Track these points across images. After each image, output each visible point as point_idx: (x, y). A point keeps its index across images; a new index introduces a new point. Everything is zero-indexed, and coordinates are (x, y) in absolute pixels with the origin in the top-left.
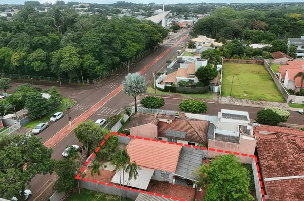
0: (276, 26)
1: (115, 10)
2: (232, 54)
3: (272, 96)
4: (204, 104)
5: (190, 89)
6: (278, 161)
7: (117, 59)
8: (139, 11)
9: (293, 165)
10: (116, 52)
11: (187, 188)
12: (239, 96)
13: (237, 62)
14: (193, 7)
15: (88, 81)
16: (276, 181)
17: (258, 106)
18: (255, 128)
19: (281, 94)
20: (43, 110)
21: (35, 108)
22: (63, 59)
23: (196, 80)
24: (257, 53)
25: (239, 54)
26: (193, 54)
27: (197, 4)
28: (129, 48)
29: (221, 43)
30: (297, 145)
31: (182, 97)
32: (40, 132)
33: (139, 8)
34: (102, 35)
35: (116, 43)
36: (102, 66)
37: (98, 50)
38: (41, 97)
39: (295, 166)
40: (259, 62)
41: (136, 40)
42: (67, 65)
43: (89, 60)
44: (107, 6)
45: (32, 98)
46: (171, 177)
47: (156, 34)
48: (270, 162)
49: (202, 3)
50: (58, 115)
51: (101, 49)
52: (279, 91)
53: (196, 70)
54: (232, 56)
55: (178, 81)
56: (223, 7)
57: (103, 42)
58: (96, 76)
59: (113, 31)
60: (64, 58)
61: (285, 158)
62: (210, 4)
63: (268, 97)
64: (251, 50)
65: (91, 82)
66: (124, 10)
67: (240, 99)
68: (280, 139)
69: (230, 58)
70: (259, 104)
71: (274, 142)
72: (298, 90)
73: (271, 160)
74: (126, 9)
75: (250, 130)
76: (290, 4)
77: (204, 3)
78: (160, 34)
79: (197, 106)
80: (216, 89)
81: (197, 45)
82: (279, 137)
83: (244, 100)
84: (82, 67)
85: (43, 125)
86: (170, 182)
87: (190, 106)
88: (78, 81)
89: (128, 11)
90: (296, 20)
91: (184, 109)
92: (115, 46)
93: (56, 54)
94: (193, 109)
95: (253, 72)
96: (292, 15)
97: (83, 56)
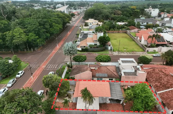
0: (125, 13)
1: (30, 5)
2: (110, 28)
3: (138, 49)
4: (109, 57)
5: (96, 49)
6: (160, 82)
7: (49, 35)
8: (46, 5)
9: (168, 83)
10: (47, 30)
11: (117, 105)
12: (122, 51)
13: (113, 33)
14: (77, 3)
15: (32, 49)
16: (163, 92)
17: (133, 55)
18: (141, 67)
19: (141, 48)
20: (11, 71)
21: (5, 70)
22: (14, 36)
23: (98, 44)
24: (122, 27)
25: (113, 28)
26: (89, 29)
27: (78, 1)
28: (55, 27)
29: (102, 23)
30: (163, 73)
31: (92, 54)
32: (12, 85)
33: (45, 4)
34: (39, 20)
35: (47, 25)
36: (41, 39)
37: (37, 29)
38: (8, 63)
39: (169, 84)
40: (124, 32)
41: (58, 23)
42: (18, 40)
43: (32, 36)
44: (24, 2)
45: (2, 64)
46: (108, 100)
47: (66, 19)
48: (156, 83)
49: (81, 1)
50: (21, 73)
51: (39, 29)
52: (139, 46)
53: (98, 38)
54: (110, 30)
55: (88, 45)
56: (93, 3)
57: (40, 24)
58: (37, 46)
59: (45, 18)
60: (16, 36)
61: (162, 80)
62: (86, 1)
63: (136, 50)
64: (119, 26)
65: (34, 50)
66: (36, 5)
67: (123, 52)
68: (155, 71)
69: (109, 30)
70: (133, 54)
71: (153, 72)
72: (149, 45)
73: (155, 82)
74: (37, 4)
75: (139, 68)
76: (126, 1)
77: (82, 1)
78: (68, 19)
79: (106, 58)
80: (109, 48)
81: (89, 24)
82: (154, 70)
83: (125, 53)
84: (28, 41)
85: (13, 81)
86: (107, 103)
87: (102, 58)
88: (25, 50)
89: (38, 5)
90: (134, 10)
91: (100, 60)
92: (47, 27)
93: (9, 34)
94: (105, 60)
95: (123, 37)
96: (132, 7)
97: (28, 34)
